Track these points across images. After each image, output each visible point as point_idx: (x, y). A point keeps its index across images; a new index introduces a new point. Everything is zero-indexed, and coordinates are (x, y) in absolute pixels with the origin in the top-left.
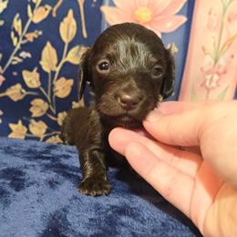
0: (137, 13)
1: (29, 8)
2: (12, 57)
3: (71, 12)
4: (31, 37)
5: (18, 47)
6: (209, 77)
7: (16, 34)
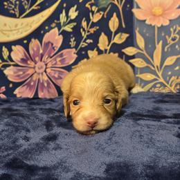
0: (153, 10)
1: (91, 14)
2: (82, 43)
3: (115, 14)
4: (92, 31)
5: (85, 37)
7: (84, 30)
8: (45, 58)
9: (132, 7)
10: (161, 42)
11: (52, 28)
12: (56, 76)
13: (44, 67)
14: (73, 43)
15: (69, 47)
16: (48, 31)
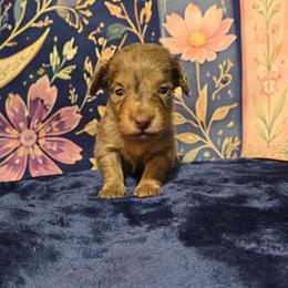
0: (192, 39)
1: (97, 50)
2: (87, 96)
6: (266, 84)
7: (88, 75)
8: (34, 123)
9: (158, 35)
10: (206, 87)
11: (40, 76)
12: (54, 148)
13: (35, 137)
14: (73, 97)
15: (69, 104)
16: (34, 82)
